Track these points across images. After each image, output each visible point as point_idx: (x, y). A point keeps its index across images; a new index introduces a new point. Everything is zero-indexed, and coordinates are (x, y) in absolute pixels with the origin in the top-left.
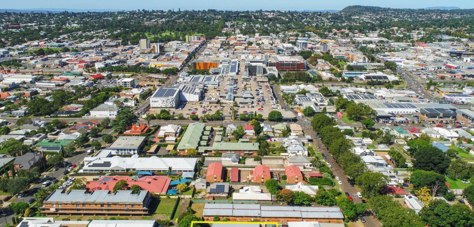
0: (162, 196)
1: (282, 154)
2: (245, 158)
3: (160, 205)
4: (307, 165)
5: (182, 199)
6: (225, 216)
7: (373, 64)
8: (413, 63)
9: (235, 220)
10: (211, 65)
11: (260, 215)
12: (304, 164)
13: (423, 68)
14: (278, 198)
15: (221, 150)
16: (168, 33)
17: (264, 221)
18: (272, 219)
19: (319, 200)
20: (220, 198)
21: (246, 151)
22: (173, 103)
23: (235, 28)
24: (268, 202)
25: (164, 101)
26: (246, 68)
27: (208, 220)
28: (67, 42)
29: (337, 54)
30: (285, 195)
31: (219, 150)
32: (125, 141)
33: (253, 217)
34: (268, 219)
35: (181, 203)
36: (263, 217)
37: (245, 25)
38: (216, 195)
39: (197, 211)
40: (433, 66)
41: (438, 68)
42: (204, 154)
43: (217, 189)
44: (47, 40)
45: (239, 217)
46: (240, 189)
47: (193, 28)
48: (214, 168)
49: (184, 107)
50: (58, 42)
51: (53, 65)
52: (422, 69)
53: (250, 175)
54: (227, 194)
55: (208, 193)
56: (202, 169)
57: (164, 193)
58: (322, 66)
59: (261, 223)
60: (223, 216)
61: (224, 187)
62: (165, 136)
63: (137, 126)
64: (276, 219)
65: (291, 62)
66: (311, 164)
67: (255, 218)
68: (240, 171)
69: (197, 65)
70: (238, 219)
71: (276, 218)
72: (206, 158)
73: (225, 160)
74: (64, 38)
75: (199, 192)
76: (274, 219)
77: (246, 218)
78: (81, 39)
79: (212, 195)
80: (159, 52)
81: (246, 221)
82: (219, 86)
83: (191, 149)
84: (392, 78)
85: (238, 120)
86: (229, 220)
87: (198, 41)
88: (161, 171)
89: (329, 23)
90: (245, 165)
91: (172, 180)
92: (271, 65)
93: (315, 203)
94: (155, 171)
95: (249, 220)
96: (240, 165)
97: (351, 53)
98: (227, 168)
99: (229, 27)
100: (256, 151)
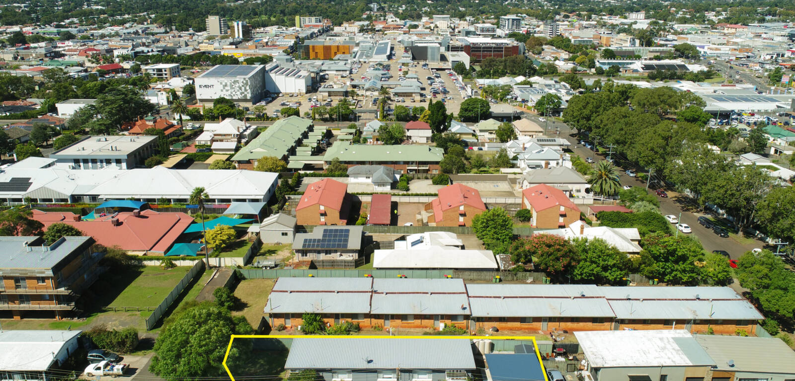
0: (151, 259)
1: (504, 170)
2: (409, 180)
3: (133, 284)
4: (579, 191)
5: (211, 268)
6: (344, 316)
7: (651, 49)
8: (725, 49)
9: (378, 330)
10: (338, 50)
11: (467, 312)
12: (570, 187)
13: (750, 54)
14: (517, 261)
15: (346, 162)
16: (264, 18)
17: (481, 332)
18: (510, 324)
19: (656, 266)
20: (333, 264)
21: (412, 163)
22: (246, 90)
23: (385, 12)
24: (488, 275)
25: (226, 85)
26: (406, 51)
27: (282, 328)
28: (76, 27)
29: (579, 37)
30: (546, 249)
31: (341, 162)
32: (102, 144)
33: (443, 317)
34: (496, 324)
35: (205, 279)
36: (479, 319)
37: (404, 9)
38: (322, 257)
39: (250, 303)
40: (767, 52)
41: (778, 55)
42: (302, 172)
43: (323, 240)
44: (39, 26)
45: (393, 317)
46: (397, 240)
47: (311, 9)
48: (320, 190)
49: (271, 102)
50: (58, 26)
51: (34, 55)
52: (748, 57)
53: (424, 212)
54: (356, 256)
55: (298, 251)
56: (289, 198)
57: (159, 251)
58: (553, 53)
59: (476, 339)
60: (337, 316)
61: (347, 236)
62: (213, 141)
63: (147, 123)
64: (525, 325)
65: (494, 45)
66: (589, 186)
67: (449, 322)
68: (395, 205)
69: (311, 51)
70: (389, 325)
71: (523, 320)
72: (305, 178)
73: (355, 184)
74: (72, 23)
75: (272, 252)
76: (517, 324)
77: (418, 322)
78: (102, 24)
79: (310, 257)
80: (241, 36)
81: (417, 334)
82: (351, 73)
83: (266, 159)
84: (694, 68)
85: (391, 120)
86: (358, 329)
87: (319, 24)
88: (169, 200)
89: (551, 6)
90: (410, 192)
91: (193, 222)
92: (455, 49)
93: (637, 276)
94: (154, 200)
95: (427, 330)
96: (396, 192)
97: (605, 37)
98: (360, 197)
99: (375, 10)
100: (437, 163)
